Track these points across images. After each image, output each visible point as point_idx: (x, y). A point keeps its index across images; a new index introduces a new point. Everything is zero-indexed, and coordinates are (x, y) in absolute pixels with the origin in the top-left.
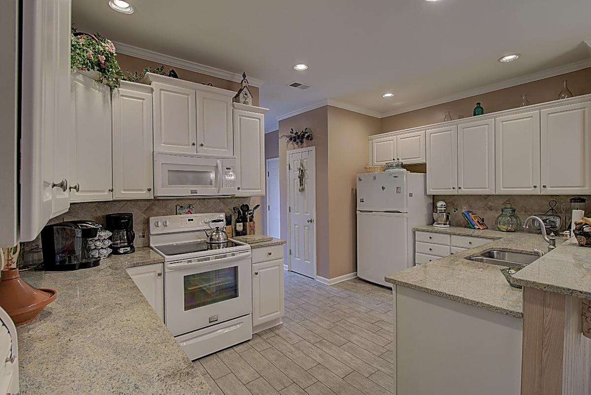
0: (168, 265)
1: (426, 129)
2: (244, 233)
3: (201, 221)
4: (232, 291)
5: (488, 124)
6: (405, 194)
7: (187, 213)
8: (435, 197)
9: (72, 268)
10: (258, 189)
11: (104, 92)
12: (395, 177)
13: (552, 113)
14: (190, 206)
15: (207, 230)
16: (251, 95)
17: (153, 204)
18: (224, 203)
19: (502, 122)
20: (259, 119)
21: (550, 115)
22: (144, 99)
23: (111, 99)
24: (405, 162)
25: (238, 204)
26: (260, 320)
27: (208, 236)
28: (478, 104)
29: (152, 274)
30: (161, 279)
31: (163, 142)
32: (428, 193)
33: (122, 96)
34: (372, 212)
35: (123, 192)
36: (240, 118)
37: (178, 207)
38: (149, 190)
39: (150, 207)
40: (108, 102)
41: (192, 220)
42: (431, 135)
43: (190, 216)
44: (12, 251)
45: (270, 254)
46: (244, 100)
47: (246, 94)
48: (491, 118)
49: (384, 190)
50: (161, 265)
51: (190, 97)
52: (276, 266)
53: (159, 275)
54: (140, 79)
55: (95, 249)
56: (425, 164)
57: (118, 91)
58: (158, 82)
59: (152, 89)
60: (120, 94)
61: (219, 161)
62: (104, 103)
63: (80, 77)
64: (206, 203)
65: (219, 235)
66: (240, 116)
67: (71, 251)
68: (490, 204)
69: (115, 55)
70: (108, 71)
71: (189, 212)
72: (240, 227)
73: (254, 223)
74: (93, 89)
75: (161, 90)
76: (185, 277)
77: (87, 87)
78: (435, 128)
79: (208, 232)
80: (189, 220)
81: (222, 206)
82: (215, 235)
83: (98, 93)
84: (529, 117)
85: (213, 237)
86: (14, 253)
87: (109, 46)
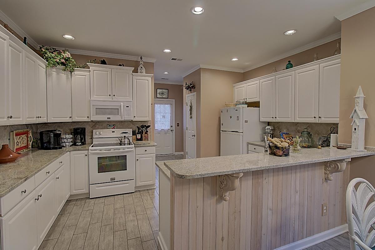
0: (90, 151)
1: (260, 80)
2: (141, 139)
3: (118, 133)
4: (124, 167)
5: (291, 75)
6: (241, 120)
7: (112, 128)
8: (269, 123)
9: (50, 149)
10: (147, 117)
11: (67, 75)
12: (236, 110)
13: (326, 66)
14: (114, 125)
15: (119, 137)
16: (145, 68)
17: (96, 124)
18: (133, 124)
19: (299, 73)
20: (148, 80)
21: (325, 68)
22: (86, 76)
23: (71, 77)
24: (248, 101)
25: (139, 125)
26: (140, 184)
27: (120, 140)
28: (289, 61)
29: (83, 155)
30: (87, 157)
31: (95, 94)
32: (260, 120)
33: (76, 75)
34: (226, 131)
35: (77, 118)
36: (136, 81)
37: (108, 126)
38: (88, 117)
39: (94, 125)
40: (69, 79)
41: (114, 132)
42: (263, 83)
43: (113, 130)
44: (30, 141)
45: (146, 151)
46: (140, 71)
47: (142, 68)
48: (293, 71)
49: (232, 118)
50: (87, 151)
51: (108, 72)
52: (150, 157)
53: (86, 155)
54: (86, 67)
55: (64, 142)
56: (259, 102)
57: (74, 73)
58: (93, 67)
59: (90, 71)
60: (75, 74)
61: (122, 104)
62: (67, 79)
63: (54, 70)
64: (123, 124)
65: (125, 140)
66: (136, 79)
67: (49, 142)
68: (299, 128)
69: (71, 57)
70: (68, 65)
71: (114, 128)
72: (139, 136)
73: (148, 135)
74: (61, 74)
75: (94, 70)
76: (98, 158)
77: (58, 73)
78: (264, 79)
79: (119, 138)
80: (112, 132)
81: (132, 125)
82: (123, 140)
83: (64, 76)
84: (313, 70)
85: (122, 141)
86: (30, 142)
87: (67, 55)
